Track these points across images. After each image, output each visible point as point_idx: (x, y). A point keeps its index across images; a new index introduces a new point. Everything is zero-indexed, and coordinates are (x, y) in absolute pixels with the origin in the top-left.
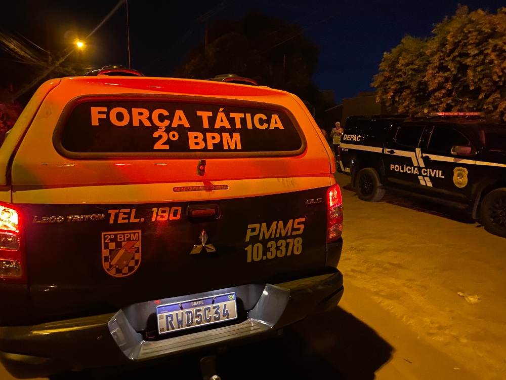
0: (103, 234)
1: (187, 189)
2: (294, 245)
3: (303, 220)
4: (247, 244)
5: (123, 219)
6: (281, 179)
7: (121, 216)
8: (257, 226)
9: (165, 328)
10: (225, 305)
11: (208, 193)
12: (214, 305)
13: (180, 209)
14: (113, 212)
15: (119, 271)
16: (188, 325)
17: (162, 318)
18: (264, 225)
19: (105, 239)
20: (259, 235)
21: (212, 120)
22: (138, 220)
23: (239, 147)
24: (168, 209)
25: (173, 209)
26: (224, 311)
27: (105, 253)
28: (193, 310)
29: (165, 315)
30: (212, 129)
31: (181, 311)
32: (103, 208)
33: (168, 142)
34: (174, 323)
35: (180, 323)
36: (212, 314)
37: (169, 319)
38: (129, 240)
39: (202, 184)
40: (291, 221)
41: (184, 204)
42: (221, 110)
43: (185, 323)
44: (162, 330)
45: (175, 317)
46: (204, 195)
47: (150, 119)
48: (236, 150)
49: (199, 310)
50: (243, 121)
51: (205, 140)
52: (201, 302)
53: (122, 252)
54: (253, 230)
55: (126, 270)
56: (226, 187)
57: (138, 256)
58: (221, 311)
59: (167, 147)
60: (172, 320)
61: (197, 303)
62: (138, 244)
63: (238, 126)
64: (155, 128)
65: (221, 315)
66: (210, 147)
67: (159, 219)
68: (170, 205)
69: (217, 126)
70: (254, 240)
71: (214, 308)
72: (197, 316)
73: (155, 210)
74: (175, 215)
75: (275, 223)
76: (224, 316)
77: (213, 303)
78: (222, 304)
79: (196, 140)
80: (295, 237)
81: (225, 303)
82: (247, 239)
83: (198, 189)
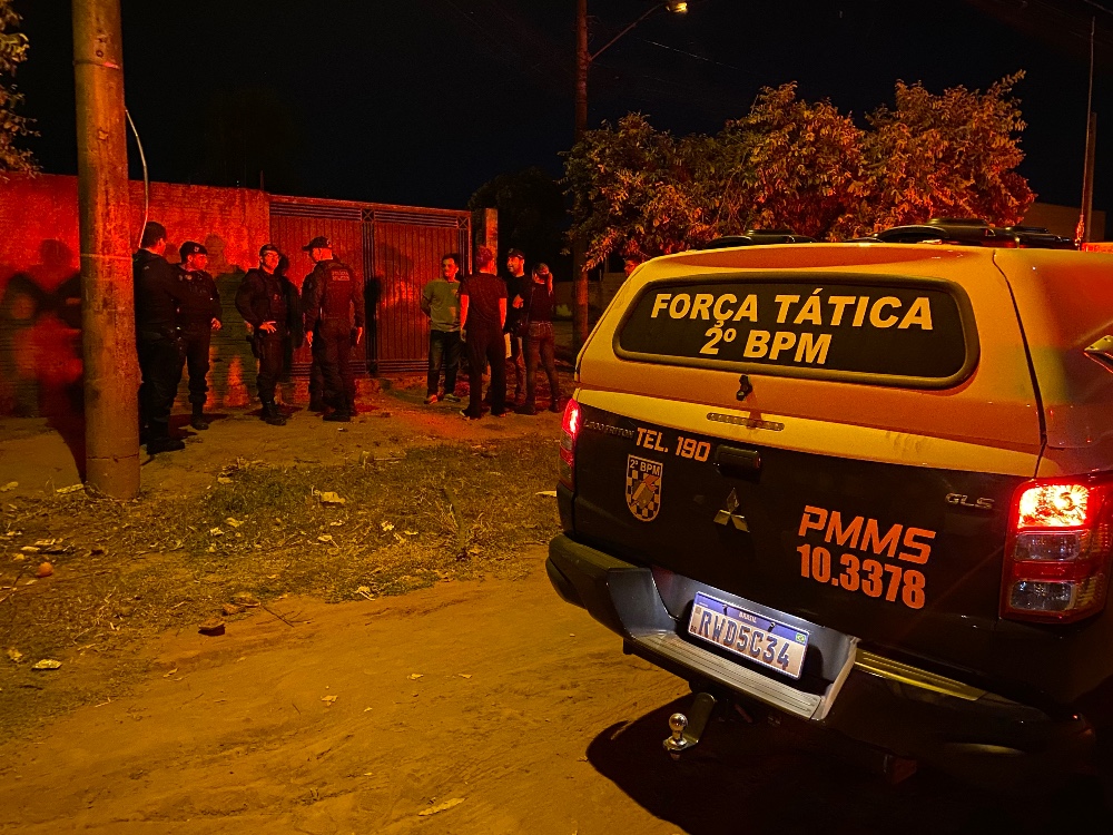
0: (630, 456)
1: (724, 418)
2: (902, 584)
3: (932, 535)
4: (802, 541)
5: (649, 443)
6: (894, 435)
7: (648, 439)
8: (823, 513)
9: (698, 630)
10: (787, 645)
11: (748, 431)
12: (771, 635)
13: (708, 445)
14: (641, 431)
15: (639, 511)
16: (726, 643)
17: (698, 611)
18: (836, 515)
19: (631, 463)
20: (824, 531)
21: (794, 309)
22: (661, 449)
23: (821, 361)
24: (694, 442)
25: (702, 444)
26: (782, 654)
27: (629, 481)
28: (739, 624)
29: (704, 609)
30: (789, 326)
31: (723, 616)
32: (632, 424)
33: (721, 344)
34: (711, 628)
35: (717, 633)
36: (763, 646)
37: (706, 620)
38: (650, 472)
39: (747, 415)
40: (897, 528)
41: (716, 441)
42: (818, 290)
43: (722, 637)
44: (694, 629)
45: (713, 619)
46: (743, 433)
47: (711, 309)
48: (815, 364)
49: (747, 631)
50: (850, 311)
51: (770, 344)
52: (754, 620)
53: (643, 486)
54: (815, 518)
55: (645, 512)
56: (781, 426)
57: (658, 499)
58: (777, 650)
59: (715, 351)
60: (709, 622)
61: (748, 617)
62: (659, 483)
63: (836, 321)
64: (712, 322)
65: (776, 658)
66: (774, 356)
67: (684, 454)
68: (699, 437)
69: (798, 320)
70: (815, 538)
71: (769, 639)
72: (742, 638)
73: (681, 439)
74: (702, 454)
75: (859, 520)
76: (779, 662)
77: (770, 630)
78: (782, 641)
79: (758, 344)
80: (906, 566)
81: (788, 641)
82: (802, 533)
83: (739, 421)
